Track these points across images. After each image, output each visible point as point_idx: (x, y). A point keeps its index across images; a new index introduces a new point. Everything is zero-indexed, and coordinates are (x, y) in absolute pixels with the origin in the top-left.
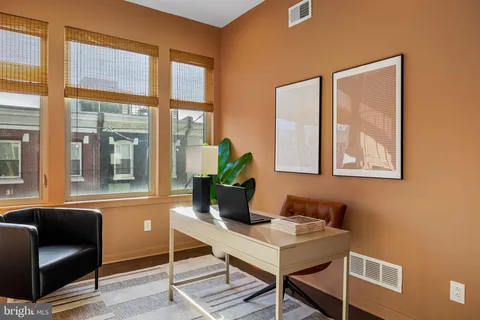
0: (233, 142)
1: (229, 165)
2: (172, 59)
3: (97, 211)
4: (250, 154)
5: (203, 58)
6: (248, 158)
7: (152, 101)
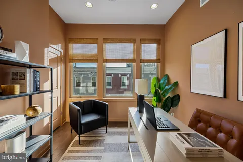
0: (169, 76)
1: (166, 87)
2: (141, 43)
3: (107, 104)
4: (177, 82)
5: (156, 39)
6: (176, 84)
7: (133, 61)
